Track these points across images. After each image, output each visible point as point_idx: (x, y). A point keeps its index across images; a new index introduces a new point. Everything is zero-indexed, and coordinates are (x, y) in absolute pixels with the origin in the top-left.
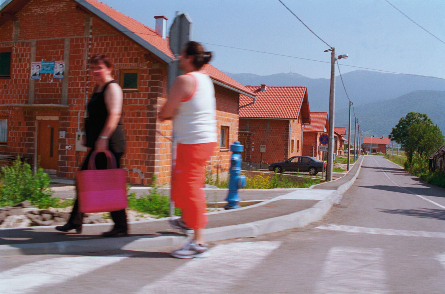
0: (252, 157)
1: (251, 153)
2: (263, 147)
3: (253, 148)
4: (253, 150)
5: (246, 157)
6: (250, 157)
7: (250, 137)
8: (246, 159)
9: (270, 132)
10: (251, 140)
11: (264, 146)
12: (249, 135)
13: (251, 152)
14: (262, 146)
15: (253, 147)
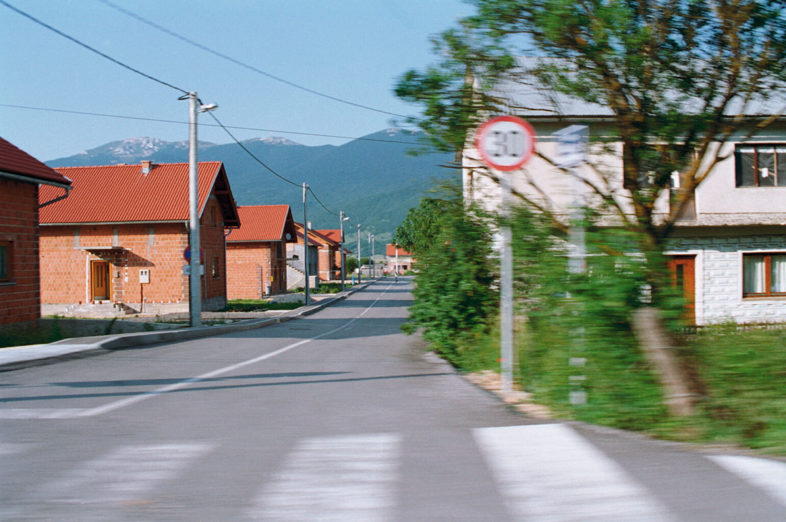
0: (126, 292)
1: (124, 286)
2: (144, 273)
3: (126, 276)
4: (126, 279)
5: (116, 294)
6: (121, 293)
7: (120, 257)
8: (116, 296)
9: (155, 245)
10: (123, 262)
11: (146, 272)
12: (118, 253)
13: (123, 283)
14: (142, 272)
15: (126, 274)
